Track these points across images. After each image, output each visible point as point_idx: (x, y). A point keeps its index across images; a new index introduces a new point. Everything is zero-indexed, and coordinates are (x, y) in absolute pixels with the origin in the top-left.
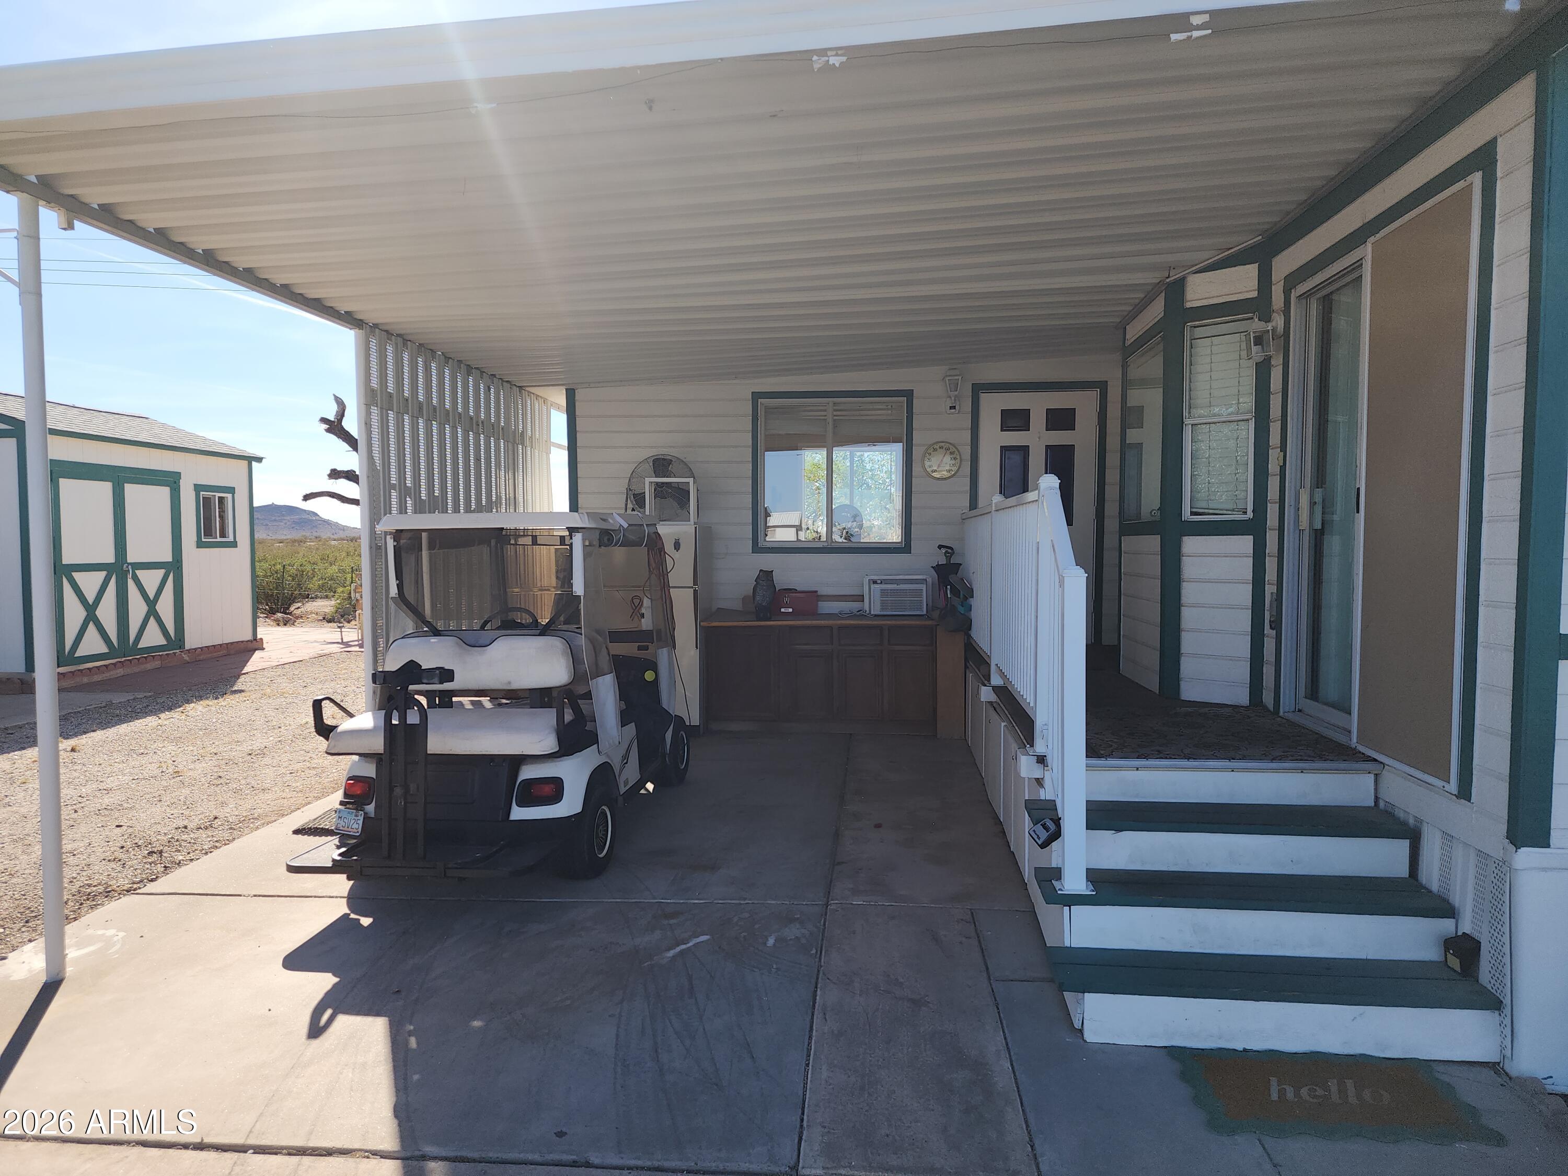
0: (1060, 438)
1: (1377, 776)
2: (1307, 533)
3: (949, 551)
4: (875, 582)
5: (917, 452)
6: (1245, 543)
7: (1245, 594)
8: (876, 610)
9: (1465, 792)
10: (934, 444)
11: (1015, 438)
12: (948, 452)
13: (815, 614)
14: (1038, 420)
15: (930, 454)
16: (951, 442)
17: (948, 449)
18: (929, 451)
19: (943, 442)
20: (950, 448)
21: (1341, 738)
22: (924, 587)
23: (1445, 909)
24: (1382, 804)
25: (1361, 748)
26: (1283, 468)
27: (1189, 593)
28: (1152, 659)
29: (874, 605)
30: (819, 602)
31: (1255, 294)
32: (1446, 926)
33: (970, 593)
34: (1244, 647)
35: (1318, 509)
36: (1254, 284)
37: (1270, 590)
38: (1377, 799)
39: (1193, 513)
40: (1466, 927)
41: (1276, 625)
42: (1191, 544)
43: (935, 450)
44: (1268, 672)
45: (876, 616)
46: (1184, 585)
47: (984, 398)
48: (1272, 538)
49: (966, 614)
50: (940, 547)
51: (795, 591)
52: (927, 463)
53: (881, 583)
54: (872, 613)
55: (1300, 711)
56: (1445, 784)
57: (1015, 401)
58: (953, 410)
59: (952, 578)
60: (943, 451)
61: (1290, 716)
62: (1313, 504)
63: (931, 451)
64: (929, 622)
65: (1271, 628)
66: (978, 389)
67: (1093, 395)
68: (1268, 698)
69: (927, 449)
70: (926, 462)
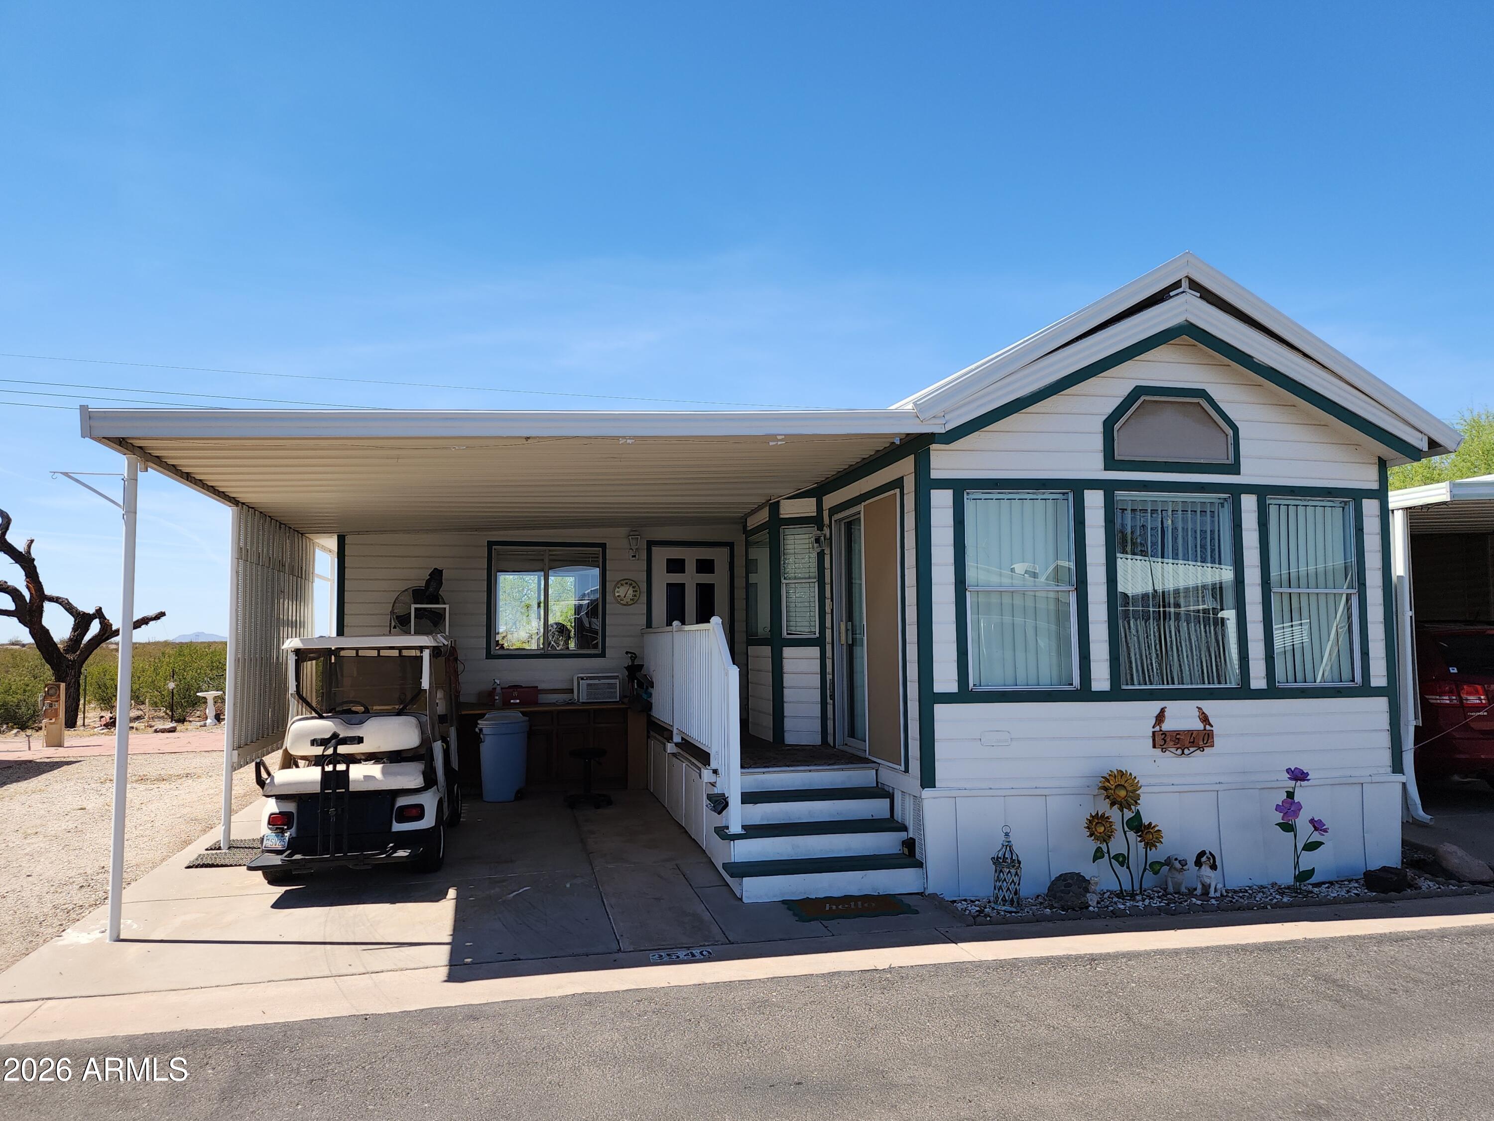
0: (705, 578)
1: (877, 771)
2: (845, 647)
3: (634, 656)
4: (582, 679)
5: (609, 586)
6: (815, 651)
7: (816, 681)
8: (583, 698)
9: (907, 770)
10: (621, 580)
11: (676, 578)
12: (631, 586)
13: (536, 703)
14: (690, 566)
15: (618, 588)
16: (633, 579)
18: (618, 586)
19: (627, 579)
20: (632, 584)
21: (862, 755)
22: (617, 681)
23: (904, 828)
24: (880, 785)
25: (870, 758)
26: (832, 610)
27: (788, 680)
28: (768, 721)
29: (582, 695)
30: (539, 695)
31: (815, 514)
32: (903, 835)
33: (651, 684)
34: (817, 711)
35: (850, 633)
36: (814, 508)
37: (829, 677)
38: (877, 783)
39: (788, 634)
40: (911, 835)
41: (833, 697)
42: (788, 652)
43: (622, 585)
44: (830, 724)
45: (583, 703)
46: (785, 675)
47: (655, 549)
48: (829, 648)
49: (648, 699)
50: (627, 653)
51: (521, 687)
53: (587, 679)
54: (581, 701)
55: (846, 745)
56: (899, 767)
57: (675, 553)
58: (634, 558)
59: (638, 675)
60: (628, 586)
61: (841, 748)
62: (847, 630)
64: (624, 706)
65: (831, 699)
66: (651, 544)
67: (726, 550)
68: (830, 740)
69: (616, 585)
70: (616, 593)
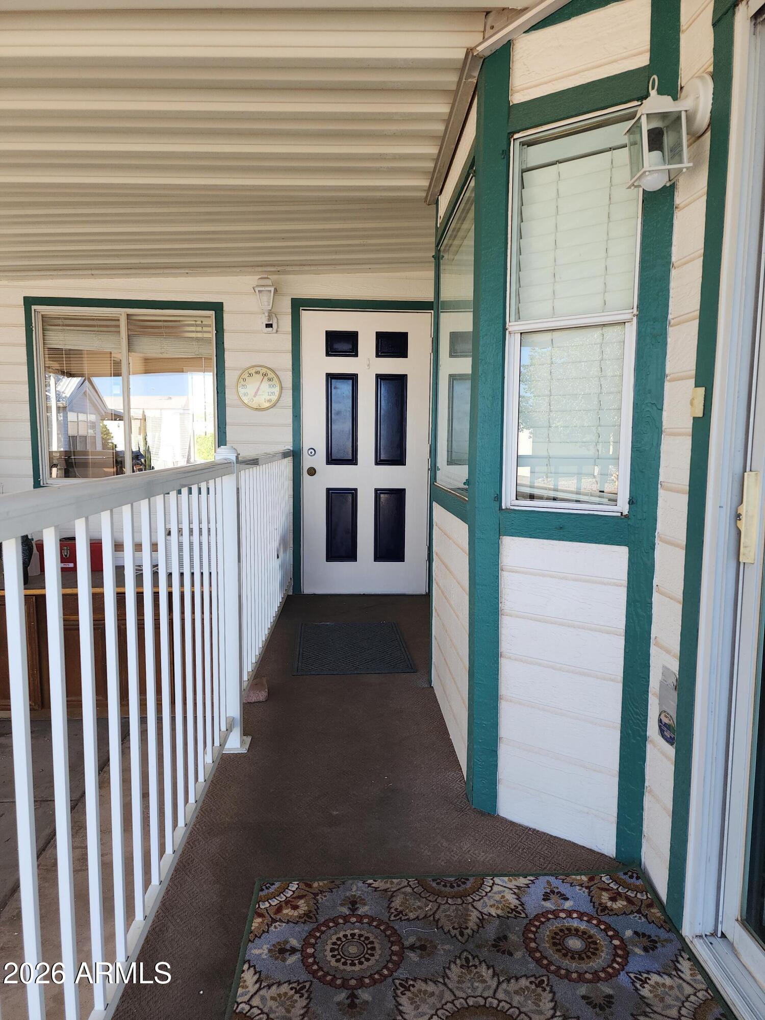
0: (391, 366)
5: (230, 377)
10: (250, 368)
12: (266, 378)
14: (367, 344)
15: (244, 380)
16: (269, 366)
17: (265, 375)
18: (243, 376)
19: (259, 367)
20: (267, 374)
42: (513, 549)
43: (251, 375)
47: (307, 316)
52: (242, 391)
58: (270, 329)
60: (260, 377)
63: (246, 376)
66: (298, 305)
67: (427, 318)
69: (241, 374)
70: (240, 389)
